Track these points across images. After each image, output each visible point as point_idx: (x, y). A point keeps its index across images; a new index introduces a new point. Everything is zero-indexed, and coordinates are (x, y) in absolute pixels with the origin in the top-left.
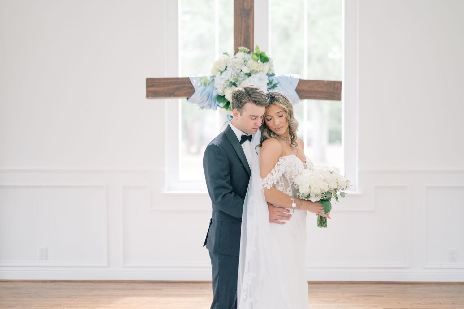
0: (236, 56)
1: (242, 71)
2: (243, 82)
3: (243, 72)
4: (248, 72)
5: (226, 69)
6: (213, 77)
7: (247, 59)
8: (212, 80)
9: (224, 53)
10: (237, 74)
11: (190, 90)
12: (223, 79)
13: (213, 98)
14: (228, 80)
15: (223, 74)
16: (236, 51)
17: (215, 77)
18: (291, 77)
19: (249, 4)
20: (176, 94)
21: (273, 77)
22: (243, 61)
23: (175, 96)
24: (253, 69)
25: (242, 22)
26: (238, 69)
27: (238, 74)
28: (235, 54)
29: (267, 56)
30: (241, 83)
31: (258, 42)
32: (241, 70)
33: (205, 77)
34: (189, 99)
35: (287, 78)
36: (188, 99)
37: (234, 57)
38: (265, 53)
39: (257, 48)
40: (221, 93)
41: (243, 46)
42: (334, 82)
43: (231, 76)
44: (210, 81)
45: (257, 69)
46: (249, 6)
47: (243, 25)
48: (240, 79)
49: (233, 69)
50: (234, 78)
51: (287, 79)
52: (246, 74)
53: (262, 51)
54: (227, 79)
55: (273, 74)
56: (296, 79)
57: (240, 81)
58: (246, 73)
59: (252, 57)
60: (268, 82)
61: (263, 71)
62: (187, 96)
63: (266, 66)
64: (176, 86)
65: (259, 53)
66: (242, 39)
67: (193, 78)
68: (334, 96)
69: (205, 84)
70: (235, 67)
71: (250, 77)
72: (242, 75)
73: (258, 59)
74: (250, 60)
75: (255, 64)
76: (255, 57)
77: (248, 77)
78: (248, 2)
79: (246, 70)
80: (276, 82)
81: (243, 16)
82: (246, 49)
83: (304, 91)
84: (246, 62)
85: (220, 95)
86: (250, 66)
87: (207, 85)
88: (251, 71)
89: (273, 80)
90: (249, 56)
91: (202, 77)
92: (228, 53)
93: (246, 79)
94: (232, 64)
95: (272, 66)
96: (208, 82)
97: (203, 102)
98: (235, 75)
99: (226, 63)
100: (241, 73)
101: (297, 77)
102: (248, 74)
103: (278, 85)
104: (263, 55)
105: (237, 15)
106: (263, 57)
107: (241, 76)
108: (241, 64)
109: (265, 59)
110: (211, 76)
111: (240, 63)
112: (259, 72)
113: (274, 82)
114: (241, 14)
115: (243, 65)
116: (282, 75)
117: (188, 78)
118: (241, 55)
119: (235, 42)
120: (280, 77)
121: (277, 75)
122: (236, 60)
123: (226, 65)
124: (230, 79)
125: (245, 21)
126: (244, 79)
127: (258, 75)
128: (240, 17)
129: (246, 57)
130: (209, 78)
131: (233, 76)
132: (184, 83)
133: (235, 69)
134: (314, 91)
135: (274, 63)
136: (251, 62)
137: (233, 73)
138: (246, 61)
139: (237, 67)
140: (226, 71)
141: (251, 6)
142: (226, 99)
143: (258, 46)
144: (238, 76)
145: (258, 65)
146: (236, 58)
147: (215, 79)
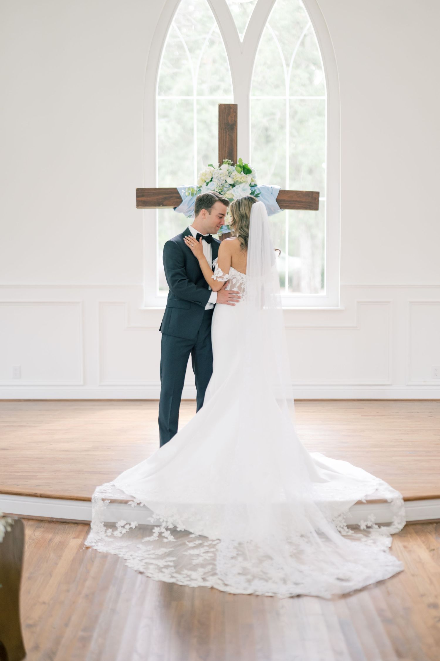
0: (221, 168)
1: (227, 181)
2: (228, 192)
3: (228, 183)
4: (232, 182)
5: (211, 180)
6: (200, 187)
7: (231, 171)
8: (199, 190)
9: (209, 165)
10: (222, 184)
11: (178, 200)
12: (209, 189)
15: (209, 184)
16: (221, 163)
17: (201, 187)
18: (272, 188)
19: (233, 119)
20: (164, 203)
21: (255, 188)
22: (228, 172)
23: (164, 205)
24: (237, 180)
25: (226, 136)
26: (223, 180)
28: (220, 166)
29: (250, 168)
30: (226, 193)
31: (241, 155)
32: (225, 181)
33: (192, 188)
34: (177, 209)
35: (268, 188)
36: (175, 208)
37: (219, 168)
38: (248, 165)
39: (241, 160)
41: (227, 159)
42: (312, 193)
43: (217, 186)
44: (197, 191)
45: (240, 180)
46: (233, 121)
47: (228, 138)
48: (225, 189)
49: (218, 180)
50: (220, 188)
51: (268, 190)
52: (230, 185)
53: (245, 163)
54: (213, 189)
55: (255, 184)
56: (277, 189)
57: (224, 191)
58: (230, 183)
59: (236, 169)
60: (251, 192)
61: (246, 182)
62: (174, 205)
63: (249, 178)
64: (165, 196)
65: (242, 164)
66: (226, 152)
67: (181, 189)
68: (312, 206)
69: (192, 194)
70: (220, 178)
71: (234, 188)
72: (227, 185)
73: (242, 171)
74: (234, 171)
75: (239, 175)
76: (239, 169)
77: (233, 188)
78: (232, 117)
79: (230, 181)
80: (258, 193)
81: (227, 130)
82: (230, 161)
83: (284, 201)
84: (230, 174)
87: (195, 194)
88: (235, 182)
89: (255, 190)
90: (233, 168)
91: (189, 187)
92: (213, 165)
93: (230, 189)
94: (217, 175)
95: (254, 177)
96: (195, 192)
97: (190, 211)
98: (221, 185)
99: (212, 174)
100: (226, 183)
101: (278, 187)
102: (233, 185)
103: (259, 195)
104: (246, 167)
105: (221, 129)
106: (246, 168)
107: (225, 186)
109: (247, 171)
110: (198, 187)
111: (225, 174)
112: (243, 183)
113: (257, 192)
114: (225, 128)
115: (227, 176)
116: (263, 185)
117: (176, 189)
118: (225, 167)
119: (219, 154)
120: (261, 187)
121: (259, 186)
122: (221, 171)
123: (212, 176)
124: (216, 189)
125: (229, 134)
127: (242, 186)
128: (225, 131)
129: (230, 169)
130: (196, 188)
131: (218, 186)
132: (172, 193)
133: (220, 180)
134: (294, 201)
135: (256, 175)
136: (235, 174)
137: (218, 184)
139: (223, 178)
140: (212, 182)
141: (234, 120)
143: (241, 158)
144: (223, 186)
145: (242, 176)
146: (221, 169)
147: (201, 189)
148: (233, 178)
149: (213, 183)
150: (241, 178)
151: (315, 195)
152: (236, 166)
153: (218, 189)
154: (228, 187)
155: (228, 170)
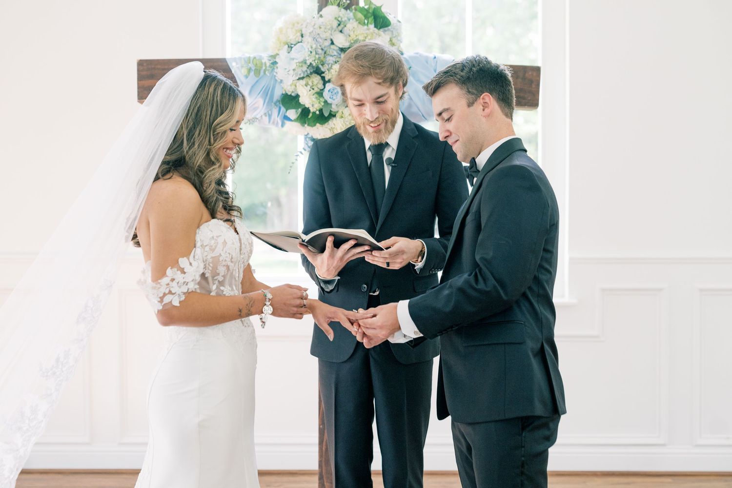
1: (334, 42)
3: (337, 46)
4: (346, 45)
5: (299, 41)
6: (274, 57)
8: (272, 63)
10: (322, 49)
12: (293, 59)
13: (275, 99)
14: (305, 62)
15: (294, 49)
16: (323, 3)
17: (277, 57)
18: (436, 57)
22: (336, 23)
24: (356, 39)
27: (325, 49)
28: (320, 9)
29: (387, 15)
30: (331, 68)
32: (330, 42)
33: (258, 58)
35: (427, 59)
37: (319, 15)
40: (291, 90)
42: (525, 69)
43: (311, 52)
44: (268, 65)
48: (330, 60)
49: (314, 38)
51: (427, 62)
52: (342, 50)
54: (301, 59)
58: (341, 47)
59: (354, 17)
63: (385, 35)
65: (370, 8)
67: (234, 59)
68: (523, 98)
69: (257, 72)
70: (318, 34)
72: (334, 51)
73: (368, 22)
75: (362, 30)
76: (360, 15)
79: (341, 42)
84: (342, 26)
85: (289, 94)
86: (351, 33)
87: (262, 73)
90: (350, 14)
91: (251, 57)
94: (312, 29)
95: (396, 35)
96: (264, 67)
98: (320, 51)
99: (302, 27)
100: (332, 47)
104: (378, 13)
106: (379, 16)
107: (331, 53)
108: (332, 28)
109: (381, 21)
110: (271, 56)
111: (330, 27)
115: (335, 31)
116: (417, 53)
117: (224, 60)
118: (331, 10)
120: (411, 57)
122: (322, 20)
123: (301, 31)
126: (338, 59)
129: (341, 15)
130: (266, 60)
131: (314, 53)
133: (319, 40)
136: (352, 25)
137: (314, 46)
138: (342, 23)
139: (324, 36)
140: (301, 44)
142: (302, 103)
144: (325, 53)
145: (367, 31)
146: (321, 16)
147: (277, 60)
148: (350, 36)
149: (302, 46)
150: (366, 35)
151: (530, 73)
152: (356, 10)
153: (314, 59)
154: (335, 53)
155: (337, 17)
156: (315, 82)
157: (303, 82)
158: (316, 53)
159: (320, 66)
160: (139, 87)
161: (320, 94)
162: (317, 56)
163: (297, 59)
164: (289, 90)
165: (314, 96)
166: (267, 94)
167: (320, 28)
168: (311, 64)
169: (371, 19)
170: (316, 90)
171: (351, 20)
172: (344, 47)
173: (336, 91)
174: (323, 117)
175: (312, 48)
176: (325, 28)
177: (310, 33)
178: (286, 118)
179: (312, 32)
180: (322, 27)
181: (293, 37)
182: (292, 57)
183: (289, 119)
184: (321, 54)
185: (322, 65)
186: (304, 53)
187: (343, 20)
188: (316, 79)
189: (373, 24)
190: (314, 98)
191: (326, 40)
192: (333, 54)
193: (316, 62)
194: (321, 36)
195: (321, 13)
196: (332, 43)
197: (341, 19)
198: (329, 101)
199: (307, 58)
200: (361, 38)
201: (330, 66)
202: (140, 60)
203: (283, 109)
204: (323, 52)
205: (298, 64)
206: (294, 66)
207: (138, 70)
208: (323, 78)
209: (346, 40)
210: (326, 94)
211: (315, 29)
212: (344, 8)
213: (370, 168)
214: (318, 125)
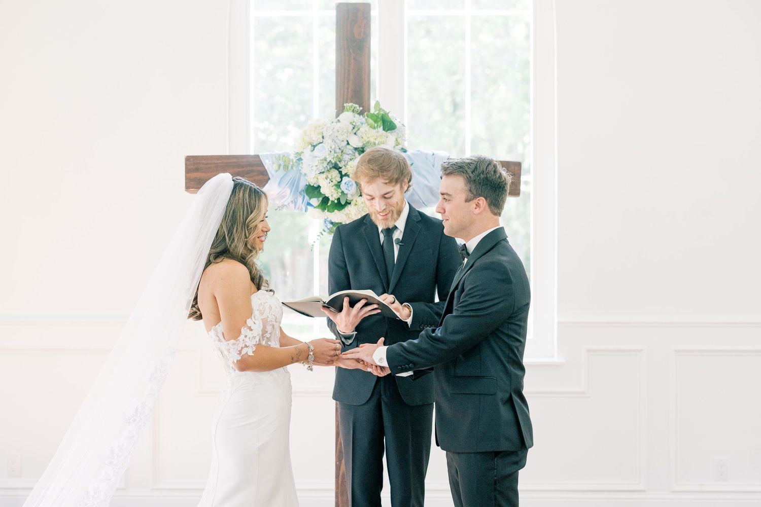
147: (302, 157)
151: (513, 168)
152: (368, 116)
153: (333, 157)
154: (351, 153)
155: (352, 122)
156: (334, 176)
157: (324, 176)
158: (335, 152)
159: (338, 163)
160: (186, 179)
161: (338, 185)
162: (336, 155)
163: (319, 157)
164: (313, 182)
165: (333, 188)
166: (294, 184)
167: (338, 131)
168: (330, 161)
169: (380, 123)
170: (335, 182)
171: (363, 125)
172: (357, 147)
173: (351, 183)
174: (340, 205)
175: (331, 148)
176: (342, 132)
177: (330, 136)
178: (309, 204)
179: (332, 135)
180: (339, 130)
181: (316, 138)
182: (315, 155)
183: (311, 205)
184: (339, 153)
185: (339, 161)
186: (325, 152)
187: (357, 124)
188: (335, 173)
189: (382, 127)
190: (333, 189)
191: (343, 141)
192: (348, 153)
193: (335, 159)
194: (339, 138)
195: (338, 118)
196: (348, 144)
197: (356, 123)
198: (346, 192)
199: (328, 157)
200: (372, 140)
201: (346, 162)
202: (188, 156)
203: (307, 197)
204: (341, 151)
205: (320, 161)
206: (317, 163)
207: (186, 165)
208: (340, 172)
209: (359, 141)
210: (343, 185)
211: (333, 132)
212: (358, 114)
213: (382, 247)
214: (336, 211)
